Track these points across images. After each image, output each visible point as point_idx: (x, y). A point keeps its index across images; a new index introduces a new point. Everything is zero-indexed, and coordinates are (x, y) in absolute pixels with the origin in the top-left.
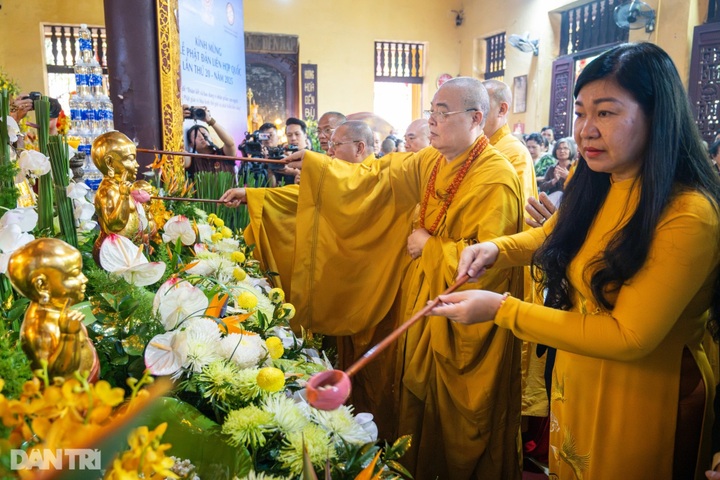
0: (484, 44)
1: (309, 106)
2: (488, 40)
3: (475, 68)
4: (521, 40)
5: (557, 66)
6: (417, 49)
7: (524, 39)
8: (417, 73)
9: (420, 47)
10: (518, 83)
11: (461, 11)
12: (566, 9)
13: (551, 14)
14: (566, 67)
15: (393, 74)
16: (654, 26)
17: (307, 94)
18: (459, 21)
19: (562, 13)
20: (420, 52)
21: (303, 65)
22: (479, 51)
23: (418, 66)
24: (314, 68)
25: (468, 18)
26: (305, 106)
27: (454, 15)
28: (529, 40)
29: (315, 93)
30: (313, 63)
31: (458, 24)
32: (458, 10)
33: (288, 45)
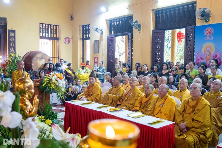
0: (81, 28)
1: (11, 47)
2: (83, 26)
3: (78, 36)
4: (97, 28)
5: (109, 38)
6: (56, 27)
7: (98, 28)
8: (56, 36)
9: (57, 27)
10: (95, 43)
11: (72, 15)
12: (111, 19)
13: (106, 20)
14: (112, 39)
15: (47, 36)
16: (141, 29)
17: (11, 42)
18: (72, 18)
19: (110, 20)
20: (57, 28)
21: (8, 30)
22: (80, 30)
23: (56, 34)
24: (14, 32)
25: (75, 17)
26: (9, 47)
27: (70, 16)
28: (100, 28)
29: (14, 42)
30: (13, 29)
31: (72, 20)
32: (71, 14)
33: (2, 21)
